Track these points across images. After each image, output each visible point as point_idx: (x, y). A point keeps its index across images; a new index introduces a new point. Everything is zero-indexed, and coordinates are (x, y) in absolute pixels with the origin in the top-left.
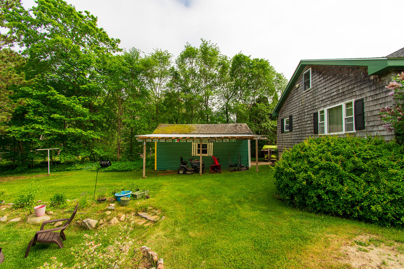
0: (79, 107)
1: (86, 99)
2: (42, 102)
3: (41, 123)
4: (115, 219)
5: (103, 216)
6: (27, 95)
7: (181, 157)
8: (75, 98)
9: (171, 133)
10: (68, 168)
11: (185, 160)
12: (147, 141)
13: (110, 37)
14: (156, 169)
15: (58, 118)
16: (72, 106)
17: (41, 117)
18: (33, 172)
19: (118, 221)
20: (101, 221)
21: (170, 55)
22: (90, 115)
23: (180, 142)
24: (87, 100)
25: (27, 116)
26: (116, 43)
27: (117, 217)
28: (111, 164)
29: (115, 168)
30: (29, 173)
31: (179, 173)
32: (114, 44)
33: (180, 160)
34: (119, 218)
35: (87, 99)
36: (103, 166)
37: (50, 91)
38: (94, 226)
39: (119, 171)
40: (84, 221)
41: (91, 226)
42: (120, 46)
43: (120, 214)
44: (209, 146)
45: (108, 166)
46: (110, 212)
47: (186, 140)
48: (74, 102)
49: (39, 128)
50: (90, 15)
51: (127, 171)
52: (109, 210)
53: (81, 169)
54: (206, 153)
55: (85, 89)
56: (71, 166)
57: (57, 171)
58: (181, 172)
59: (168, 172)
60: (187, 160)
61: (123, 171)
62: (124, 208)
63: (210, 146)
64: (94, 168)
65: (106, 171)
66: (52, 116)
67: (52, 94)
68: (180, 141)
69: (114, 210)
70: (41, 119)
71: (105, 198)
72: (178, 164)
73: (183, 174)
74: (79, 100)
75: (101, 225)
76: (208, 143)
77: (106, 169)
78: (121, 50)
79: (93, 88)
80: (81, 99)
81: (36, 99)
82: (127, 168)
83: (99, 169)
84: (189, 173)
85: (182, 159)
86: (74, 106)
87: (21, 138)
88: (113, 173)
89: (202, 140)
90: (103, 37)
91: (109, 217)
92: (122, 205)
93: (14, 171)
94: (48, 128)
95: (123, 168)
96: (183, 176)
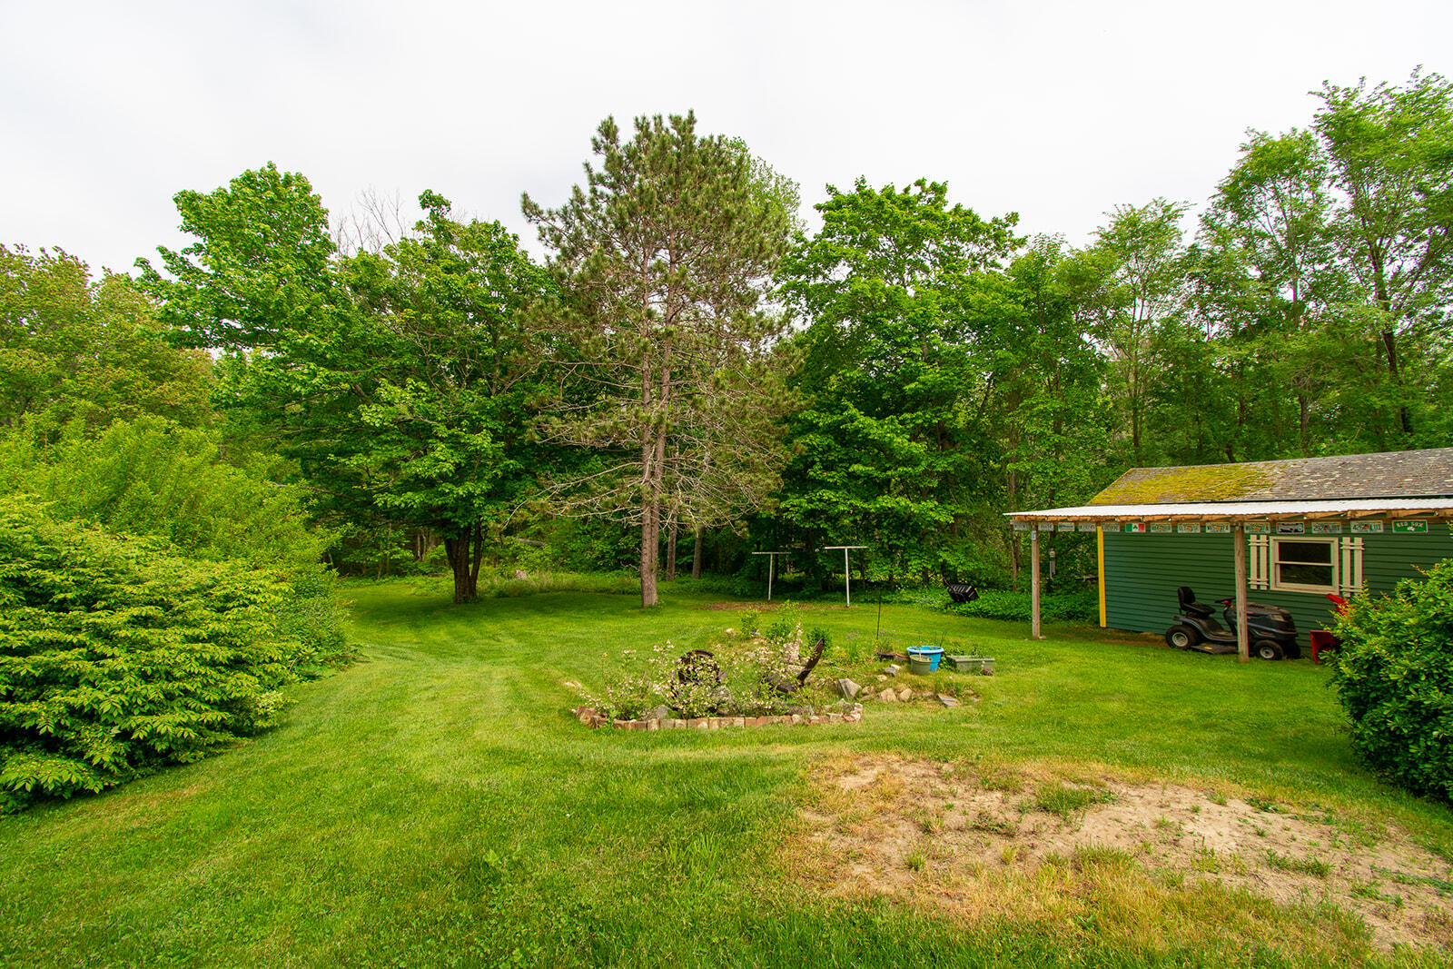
0: (901, 442)
1: (917, 418)
2: (835, 439)
3: (833, 487)
4: (890, 691)
5: (872, 681)
6: (812, 427)
7: (1186, 589)
8: (892, 420)
9: (1154, 501)
10: (887, 598)
11: (1204, 602)
12: (1040, 529)
13: (985, 218)
14: (1103, 623)
15: (862, 472)
16: (887, 440)
17: (834, 473)
18: (827, 599)
19: (894, 697)
20: (866, 690)
21: (1174, 208)
22: (931, 460)
23: (1148, 534)
24: (920, 421)
25: (812, 473)
26: (1007, 226)
27: (895, 690)
28: (976, 597)
29: (986, 607)
30: (822, 600)
31: (1171, 645)
32: (998, 235)
33: (1177, 600)
34: (897, 692)
35: (920, 417)
36: (959, 599)
37: (845, 413)
38: (853, 693)
39: (992, 617)
40: (841, 681)
41: (849, 693)
42: (1018, 232)
43: (901, 685)
44: (1340, 552)
45: (969, 600)
46: (885, 678)
47: (1203, 527)
48: (892, 431)
49: (830, 499)
50: (928, 185)
51: (1014, 618)
52: (885, 674)
53: (910, 602)
54: (1328, 582)
55: (916, 391)
56: (893, 592)
57: (866, 601)
58: (1180, 642)
59: (1148, 641)
60: (1213, 603)
61: (1003, 617)
62: (915, 677)
63: (1346, 555)
64: (937, 603)
65: (962, 614)
66: (851, 470)
67: (852, 419)
68: (1148, 530)
69: (893, 676)
70: (833, 477)
71: (891, 653)
72: (1172, 613)
73: (1186, 649)
74: (901, 423)
75: (864, 695)
76: (1336, 540)
77: (963, 608)
78: (1022, 242)
79: (934, 386)
80: (905, 420)
81: (825, 433)
82: (1015, 612)
83: (947, 605)
84: (1208, 648)
85: (1187, 597)
86: (891, 440)
87: (803, 521)
88: (977, 619)
89: (1242, 527)
90: (968, 225)
91: (880, 686)
92: (913, 672)
93: (799, 595)
94: (844, 499)
95: (1006, 608)
96: (1184, 656)
